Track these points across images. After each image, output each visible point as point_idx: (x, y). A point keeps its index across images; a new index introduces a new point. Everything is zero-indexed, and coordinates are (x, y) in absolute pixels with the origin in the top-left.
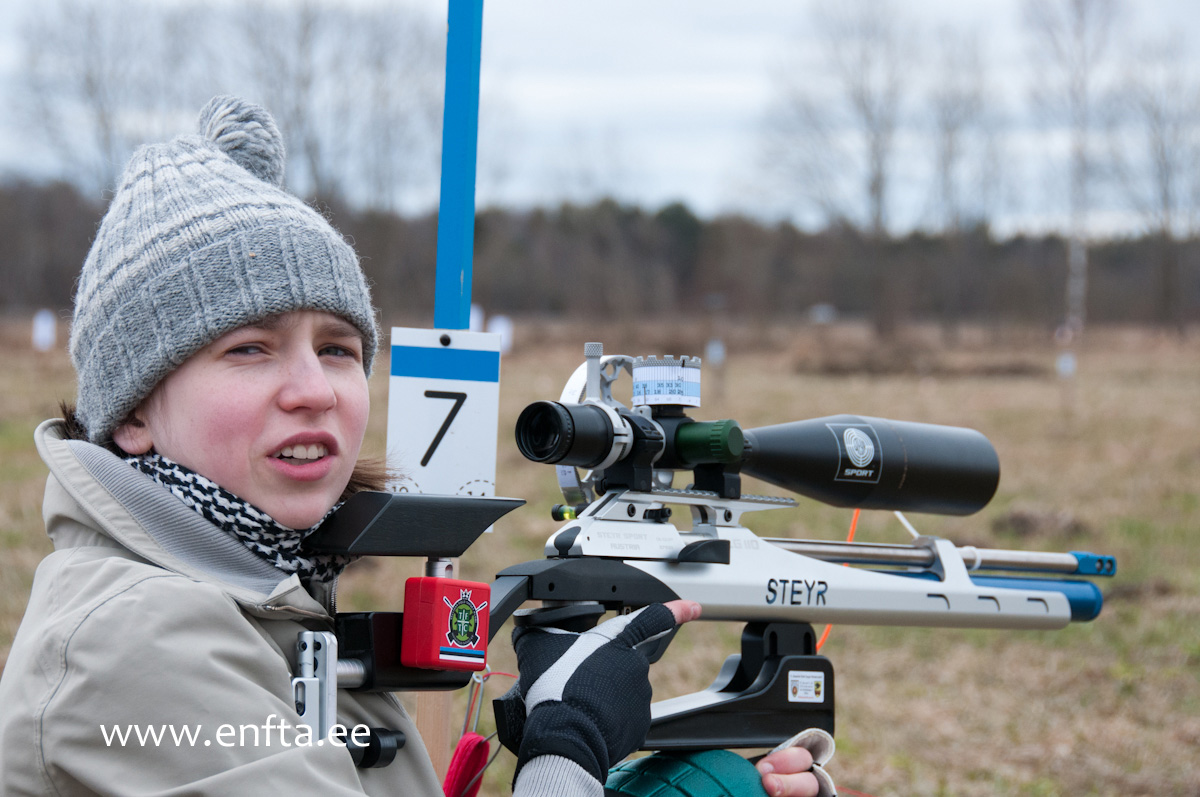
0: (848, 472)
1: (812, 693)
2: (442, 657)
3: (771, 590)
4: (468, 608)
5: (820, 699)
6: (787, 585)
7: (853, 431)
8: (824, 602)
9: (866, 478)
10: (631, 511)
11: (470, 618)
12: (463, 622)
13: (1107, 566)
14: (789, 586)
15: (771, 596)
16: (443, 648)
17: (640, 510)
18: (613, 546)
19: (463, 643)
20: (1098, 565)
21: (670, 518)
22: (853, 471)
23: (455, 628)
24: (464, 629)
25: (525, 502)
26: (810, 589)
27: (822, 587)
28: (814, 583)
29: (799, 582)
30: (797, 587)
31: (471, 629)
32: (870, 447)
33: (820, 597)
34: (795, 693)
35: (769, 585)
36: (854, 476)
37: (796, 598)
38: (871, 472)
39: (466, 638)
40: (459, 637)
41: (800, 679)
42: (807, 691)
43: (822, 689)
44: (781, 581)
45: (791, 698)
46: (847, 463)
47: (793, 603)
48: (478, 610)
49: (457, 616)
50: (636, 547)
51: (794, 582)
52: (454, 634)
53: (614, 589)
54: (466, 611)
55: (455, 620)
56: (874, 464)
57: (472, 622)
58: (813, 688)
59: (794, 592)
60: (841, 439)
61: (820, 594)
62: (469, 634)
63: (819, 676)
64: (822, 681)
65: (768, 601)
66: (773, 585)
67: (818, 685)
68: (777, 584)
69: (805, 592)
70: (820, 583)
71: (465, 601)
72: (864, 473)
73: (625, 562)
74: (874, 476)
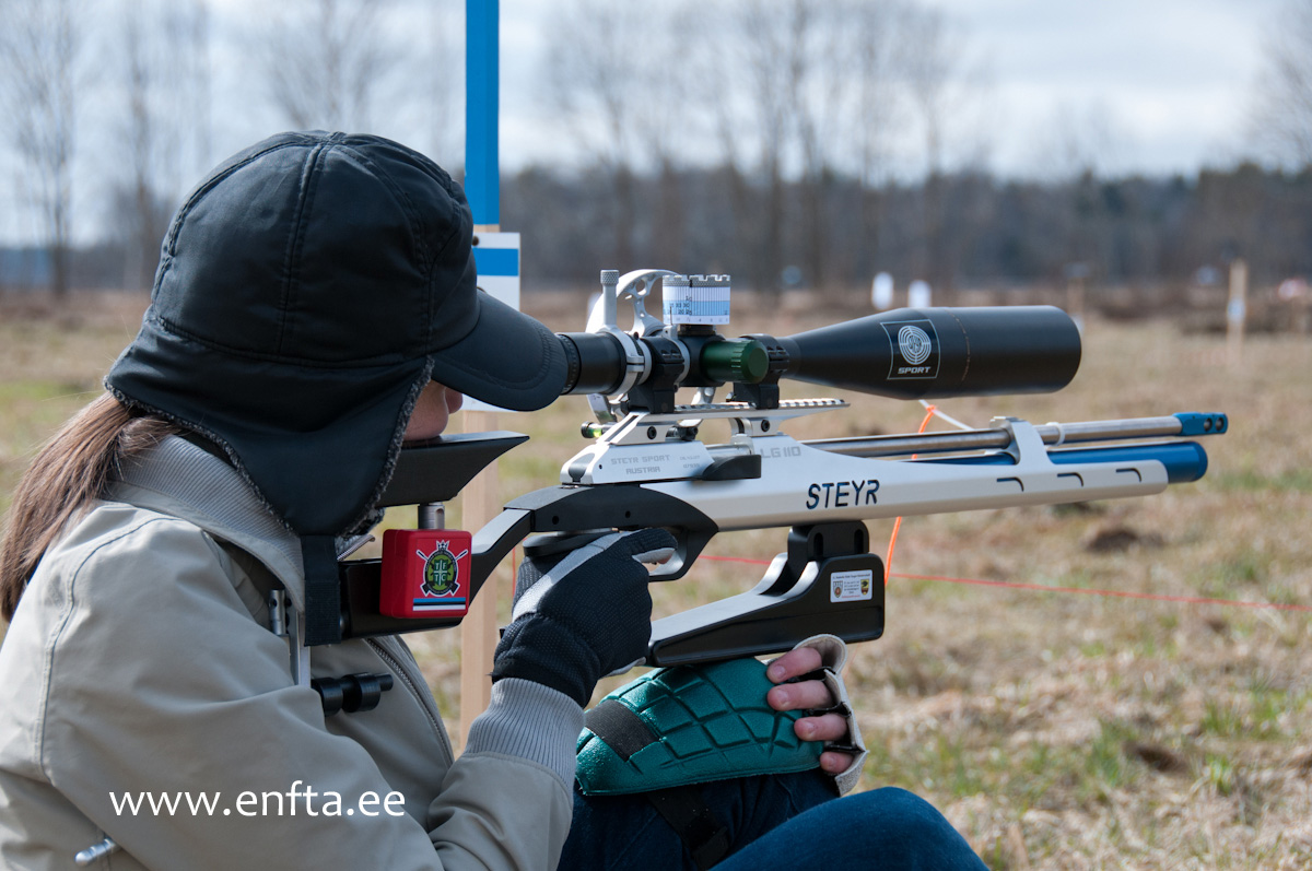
0: (902, 371)
1: (859, 592)
2: (416, 608)
3: (811, 494)
4: (446, 558)
5: (868, 596)
6: (831, 488)
7: (909, 327)
8: (875, 500)
9: (924, 374)
10: (652, 433)
11: (448, 567)
12: (440, 572)
13: (1218, 423)
14: (833, 490)
15: (812, 501)
16: (416, 600)
17: (661, 431)
18: (629, 471)
19: (440, 592)
20: (1206, 424)
21: (697, 436)
22: (906, 370)
23: (431, 578)
24: (441, 578)
25: (528, 438)
26: (858, 490)
27: (873, 486)
28: (863, 482)
29: (847, 484)
30: (843, 489)
31: (450, 578)
32: (927, 343)
33: (871, 496)
34: (838, 593)
35: (810, 490)
36: (909, 374)
37: (842, 500)
38: (927, 369)
39: (444, 587)
40: (436, 587)
41: (843, 580)
42: (852, 590)
43: (870, 586)
44: (824, 485)
45: (834, 599)
46: (901, 361)
47: (838, 505)
48: (457, 558)
49: (434, 567)
50: (656, 469)
51: (839, 484)
52: (430, 585)
53: (628, 514)
54: (444, 561)
55: (430, 571)
56: (931, 361)
57: (451, 570)
58: (860, 586)
59: (839, 494)
60: (895, 338)
61: (871, 492)
62: (447, 583)
63: (867, 575)
64: (870, 579)
65: (809, 506)
66: (815, 490)
67: (865, 583)
68: (819, 489)
69: (853, 492)
70: (870, 482)
71: (442, 551)
72: (921, 370)
73: (642, 486)
74: (931, 373)
